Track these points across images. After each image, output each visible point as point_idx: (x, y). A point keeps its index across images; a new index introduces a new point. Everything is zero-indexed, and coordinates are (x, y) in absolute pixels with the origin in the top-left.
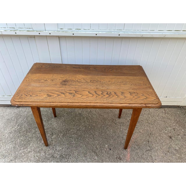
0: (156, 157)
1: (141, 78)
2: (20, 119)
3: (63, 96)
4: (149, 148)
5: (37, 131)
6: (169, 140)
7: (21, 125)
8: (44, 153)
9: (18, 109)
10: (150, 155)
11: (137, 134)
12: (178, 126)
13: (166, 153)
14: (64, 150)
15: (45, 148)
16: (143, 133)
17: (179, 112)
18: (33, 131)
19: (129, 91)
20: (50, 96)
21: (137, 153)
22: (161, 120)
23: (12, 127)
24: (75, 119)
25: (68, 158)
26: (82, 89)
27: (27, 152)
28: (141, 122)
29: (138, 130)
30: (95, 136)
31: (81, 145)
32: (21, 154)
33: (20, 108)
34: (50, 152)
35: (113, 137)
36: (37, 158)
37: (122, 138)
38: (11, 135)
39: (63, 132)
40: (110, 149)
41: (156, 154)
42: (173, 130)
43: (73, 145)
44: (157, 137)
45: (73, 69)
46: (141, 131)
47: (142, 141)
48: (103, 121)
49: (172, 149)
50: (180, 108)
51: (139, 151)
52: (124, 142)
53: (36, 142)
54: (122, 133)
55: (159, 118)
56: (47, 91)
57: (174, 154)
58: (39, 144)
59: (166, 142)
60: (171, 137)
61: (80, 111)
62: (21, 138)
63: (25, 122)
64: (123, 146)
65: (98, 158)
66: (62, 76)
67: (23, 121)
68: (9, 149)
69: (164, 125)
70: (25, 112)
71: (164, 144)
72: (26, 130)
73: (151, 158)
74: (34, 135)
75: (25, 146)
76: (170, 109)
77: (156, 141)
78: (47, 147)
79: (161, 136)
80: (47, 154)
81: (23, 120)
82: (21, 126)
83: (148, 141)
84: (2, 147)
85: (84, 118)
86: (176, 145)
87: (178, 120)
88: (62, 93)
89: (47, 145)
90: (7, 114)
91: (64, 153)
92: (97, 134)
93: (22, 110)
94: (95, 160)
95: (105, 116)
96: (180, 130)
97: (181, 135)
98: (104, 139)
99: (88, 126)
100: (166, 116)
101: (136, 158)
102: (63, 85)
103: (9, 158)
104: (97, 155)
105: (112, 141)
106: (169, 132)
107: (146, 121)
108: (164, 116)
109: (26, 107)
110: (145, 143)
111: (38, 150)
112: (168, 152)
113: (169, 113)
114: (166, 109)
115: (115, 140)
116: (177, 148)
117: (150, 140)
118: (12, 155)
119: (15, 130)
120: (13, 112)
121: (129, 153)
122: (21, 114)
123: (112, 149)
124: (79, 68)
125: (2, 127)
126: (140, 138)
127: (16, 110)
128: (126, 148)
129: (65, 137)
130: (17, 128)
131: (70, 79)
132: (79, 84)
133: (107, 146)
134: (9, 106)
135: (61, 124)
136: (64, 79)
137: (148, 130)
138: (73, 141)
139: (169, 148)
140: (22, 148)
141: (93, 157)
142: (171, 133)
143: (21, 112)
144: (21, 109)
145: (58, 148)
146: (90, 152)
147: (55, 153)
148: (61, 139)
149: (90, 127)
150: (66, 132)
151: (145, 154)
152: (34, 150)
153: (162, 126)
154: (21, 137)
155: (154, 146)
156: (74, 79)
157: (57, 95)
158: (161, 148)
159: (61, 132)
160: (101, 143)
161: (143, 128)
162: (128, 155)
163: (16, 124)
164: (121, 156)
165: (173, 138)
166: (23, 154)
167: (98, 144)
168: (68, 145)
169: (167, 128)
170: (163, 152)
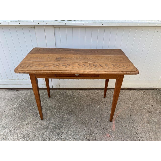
0: (138, 127)
1: (121, 56)
2: (19, 99)
3: (58, 67)
4: (131, 121)
5: (33, 108)
6: (148, 114)
7: (20, 104)
8: (40, 125)
9: (18, 92)
10: (133, 126)
11: (120, 110)
12: (156, 103)
13: (146, 124)
14: (57, 122)
15: (40, 121)
16: (125, 109)
17: (155, 93)
18: (30, 108)
19: (112, 64)
20: (47, 67)
21: (121, 124)
22: (141, 99)
24: (67, 99)
25: (61, 129)
26: (73, 63)
27: (24, 124)
28: (124, 101)
29: (121, 107)
30: (84, 112)
31: (72, 118)
32: (20, 126)
34: (45, 124)
35: (99, 112)
36: (34, 129)
37: (108, 113)
38: (11, 111)
39: (56, 109)
40: (98, 122)
41: (138, 125)
42: (151, 107)
43: (65, 119)
44: (137, 112)
45: (65, 51)
46: (124, 107)
47: (125, 115)
48: (90, 100)
49: (152, 121)
50: (157, 90)
51: (122, 123)
52: (109, 116)
53: (33, 116)
54: (107, 109)
55: (139, 98)
56: (44, 64)
57: (154, 125)
58: (35, 118)
59: (146, 115)
60: (150, 112)
61: (71, 93)
62: (20, 114)
63: (23, 102)
64: (109, 119)
65: (87, 128)
66: (56, 55)
67: (22, 101)
68: (9, 122)
69: (143, 103)
71: (144, 117)
72: (24, 107)
73: (134, 128)
74: (31, 111)
75: (23, 120)
76: (148, 91)
77: (138, 115)
78: (42, 120)
79: (141, 111)
80: (42, 125)
81: (22, 100)
83: (131, 115)
84: (3, 121)
85: (74, 98)
86: (155, 118)
87: (155, 99)
88: (56, 65)
89: (42, 118)
90: (8, 95)
91: (57, 125)
92: (86, 110)
93: (21, 93)
95: (92, 96)
96: (157, 106)
97: (158, 110)
98: (92, 114)
99: (78, 104)
100: (145, 96)
101: (120, 128)
102: (57, 60)
103: (9, 129)
104: (86, 126)
105: (99, 115)
106: (148, 108)
107: (128, 100)
108: (143, 96)
109: (25, 91)
110: (127, 116)
111: (34, 123)
112: (148, 123)
113: (147, 93)
114: (144, 91)
115: (101, 114)
116: (156, 120)
117: (132, 114)
118: (11, 127)
119: (15, 107)
120: (13, 94)
121: (114, 124)
122: (21, 96)
123: (99, 122)
124: (70, 51)
125: (3, 105)
126: (123, 113)
127: (16, 93)
128: (111, 120)
129: (58, 113)
130: (17, 106)
131: (63, 57)
132: (70, 60)
133: (94, 119)
134: (10, 90)
135: (55, 102)
136: (58, 57)
137: (130, 106)
138: (65, 116)
139: (149, 120)
140: (21, 121)
141: (83, 128)
142: (149, 108)
143: (20, 94)
144: (20, 91)
145: (52, 121)
146: (80, 124)
147: (49, 125)
148: (54, 114)
149: (79, 105)
150: (59, 108)
151: (128, 125)
152: (30, 123)
153: (142, 104)
154: (20, 112)
155: (136, 118)
156: (66, 57)
157: (52, 66)
158: (142, 121)
159: (54, 109)
160: (89, 117)
161: (126, 105)
162: (114, 126)
163: (16, 103)
164: (107, 127)
165: (152, 113)
166: (22, 126)
167: (87, 118)
168: (60, 118)
169: (146, 105)
170: (144, 124)
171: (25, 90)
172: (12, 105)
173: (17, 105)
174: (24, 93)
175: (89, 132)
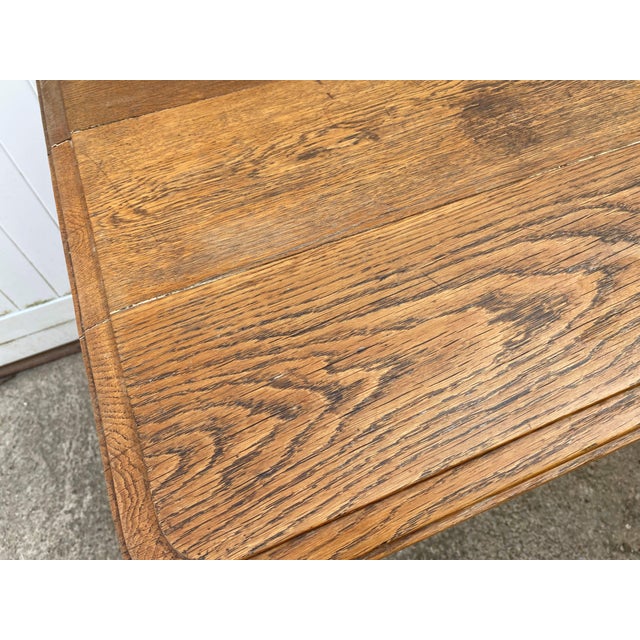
2: (65, 446)
9: (16, 392)
23: (50, 513)
33: (17, 381)
65: (594, 486)
67: (89, 453)
70: (62, 393)
81: (85, 443)
82: (93, 485)
93: (38, 390)
94: (589, 506)
109: (55, 365)
119: (77, 522)
122: (54, 415)
130: (79, 502)
143: (44, 403)
163: (57, 478)
171: (61, 363)
172: (44, 516)
173: (74, 496)
174: (64, 390)
175: (617, 505)
